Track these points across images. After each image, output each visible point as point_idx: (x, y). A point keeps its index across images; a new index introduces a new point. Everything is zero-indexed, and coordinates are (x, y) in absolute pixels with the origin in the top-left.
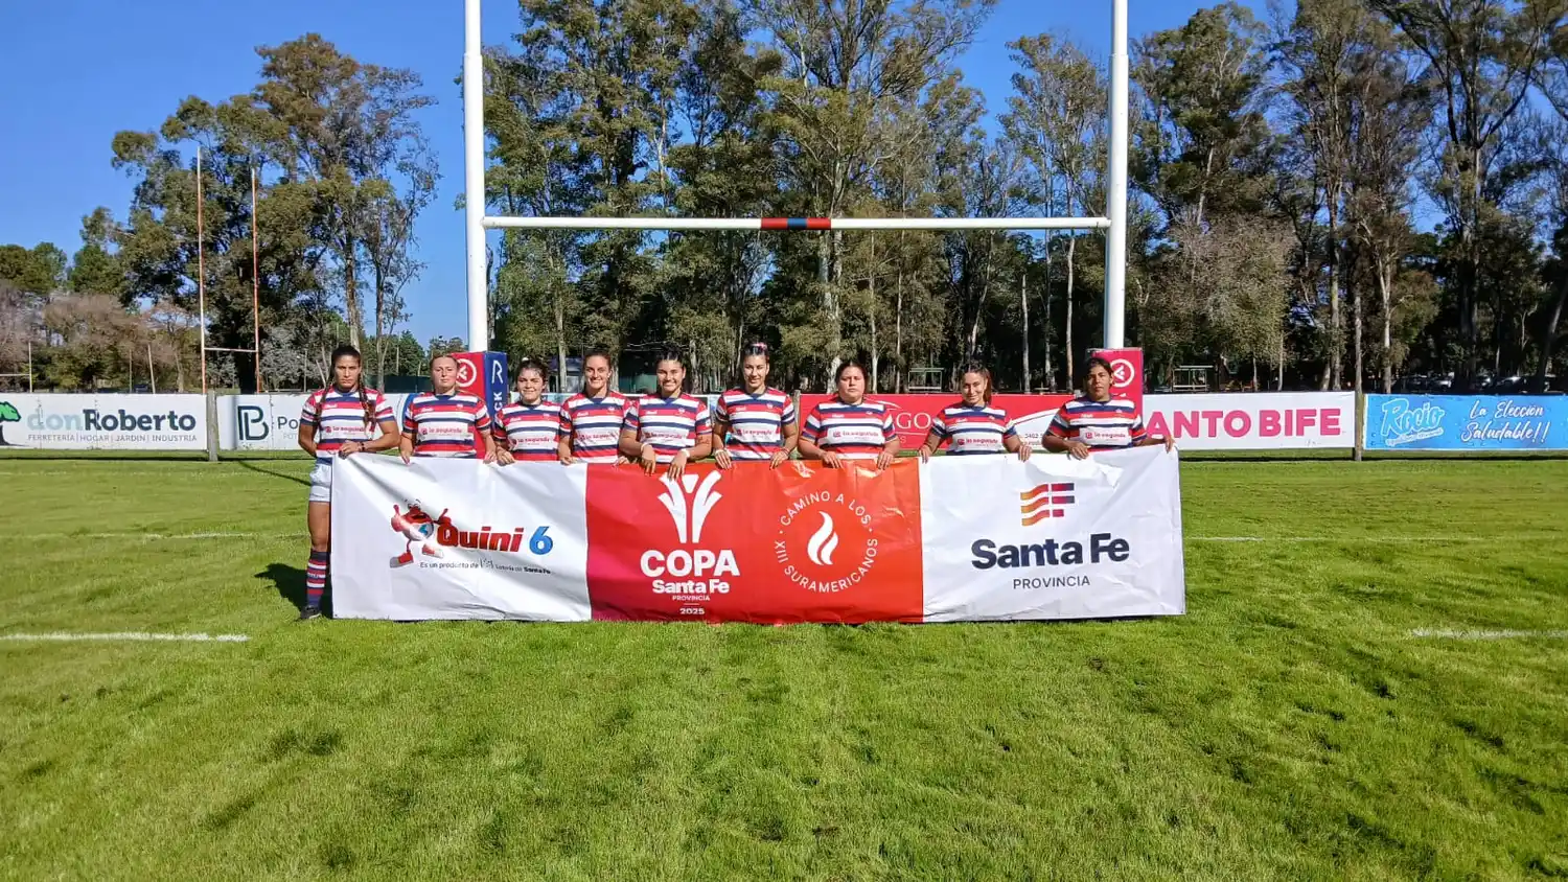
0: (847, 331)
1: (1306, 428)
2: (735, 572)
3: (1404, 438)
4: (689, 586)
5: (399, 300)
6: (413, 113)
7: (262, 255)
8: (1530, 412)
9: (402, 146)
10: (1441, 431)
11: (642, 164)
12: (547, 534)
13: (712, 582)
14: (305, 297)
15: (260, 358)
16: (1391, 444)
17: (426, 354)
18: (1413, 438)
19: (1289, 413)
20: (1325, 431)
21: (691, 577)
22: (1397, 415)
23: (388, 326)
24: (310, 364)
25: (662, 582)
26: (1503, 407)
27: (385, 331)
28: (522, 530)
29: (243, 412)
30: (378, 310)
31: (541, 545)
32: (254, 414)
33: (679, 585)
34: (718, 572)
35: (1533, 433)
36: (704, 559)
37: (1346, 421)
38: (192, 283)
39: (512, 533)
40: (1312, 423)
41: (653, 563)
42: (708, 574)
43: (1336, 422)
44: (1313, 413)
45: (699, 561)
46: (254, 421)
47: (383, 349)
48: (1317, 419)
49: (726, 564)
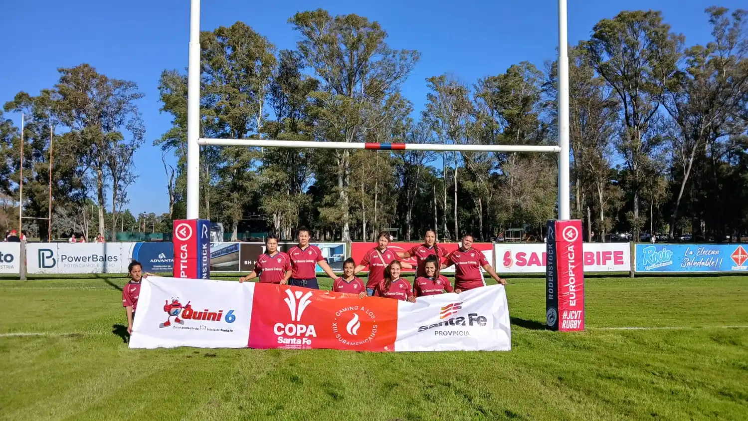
0: (352, 210)
1: (607, 261)
2: (315, 335)
3: (654, 266)
4: (294, 341)
5: (124, 194)
6: (134, 102)
7: (54, 171)
8: (713, 253)
9: (128, 117)
10: (671, 262)
11: (250, 129)
12: (233, 314)
13: (304, 339)
14: (76, 192)
15: (51, 222)
16: (648, 270)
17: (137, 221)
18: (658, 266)
19: (598, 253)
20: (616, 263)
21: (295, 336)
22: (651, 254)
23: (119, 207)
24: (77, 226)
25: (282, 338)
26: (700, 250)
27: (117, 209)
28: (222, 311)
29: (41, 252)
30: (114, 198)
31: (230, 319)
32: (47, 254)
33: (289, 340)
34: (307, 335)
35: (715, 263)
36: (302, 329)
37: (626, 257)
38: (17, 184)
39: (218, 313)
40: (610, 259)
41: (279, 329)
42: (303, 335)
43: (621, 258)
44: (610, 253)
45: (299, 329)
46: (47, 257)
47: (116, 218)
48: (612, 256)
49: (311, 331)
